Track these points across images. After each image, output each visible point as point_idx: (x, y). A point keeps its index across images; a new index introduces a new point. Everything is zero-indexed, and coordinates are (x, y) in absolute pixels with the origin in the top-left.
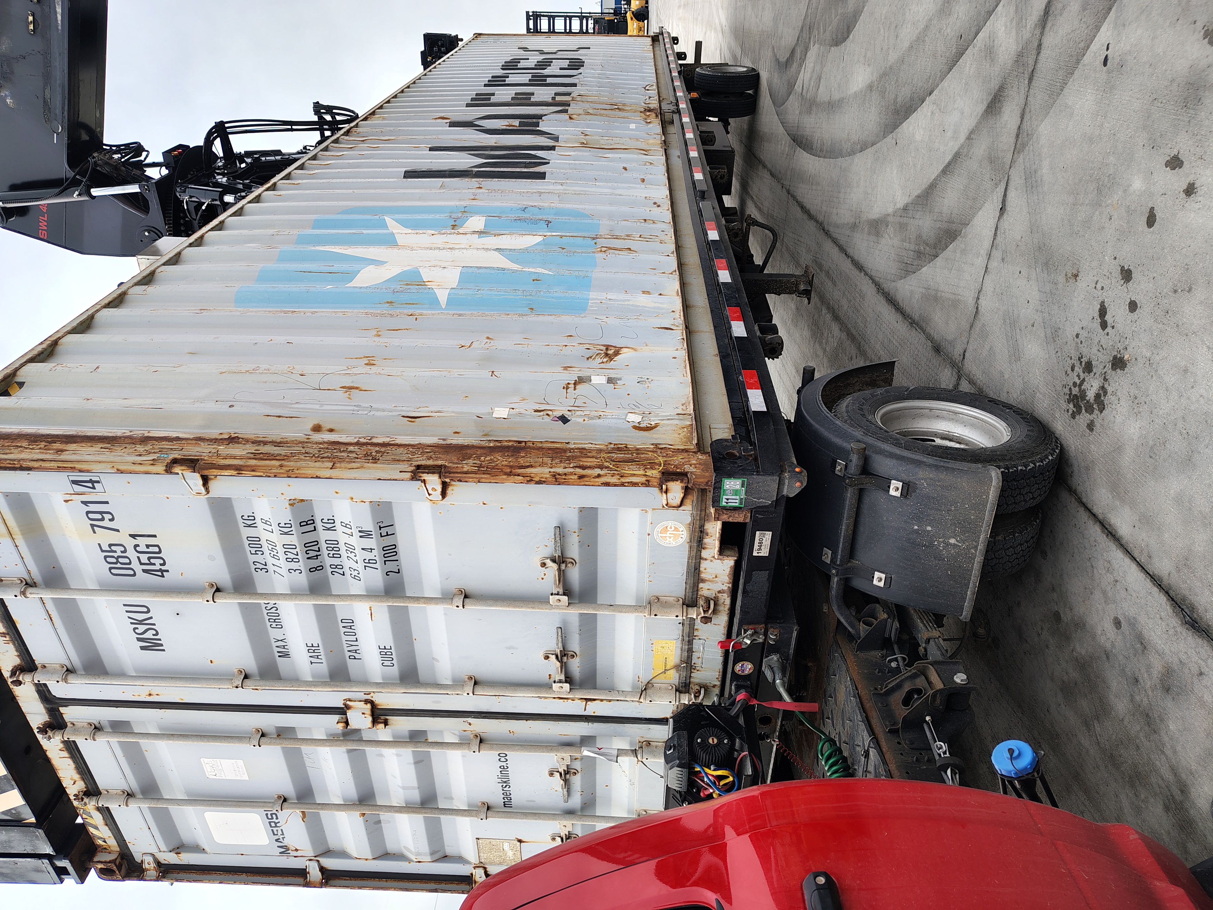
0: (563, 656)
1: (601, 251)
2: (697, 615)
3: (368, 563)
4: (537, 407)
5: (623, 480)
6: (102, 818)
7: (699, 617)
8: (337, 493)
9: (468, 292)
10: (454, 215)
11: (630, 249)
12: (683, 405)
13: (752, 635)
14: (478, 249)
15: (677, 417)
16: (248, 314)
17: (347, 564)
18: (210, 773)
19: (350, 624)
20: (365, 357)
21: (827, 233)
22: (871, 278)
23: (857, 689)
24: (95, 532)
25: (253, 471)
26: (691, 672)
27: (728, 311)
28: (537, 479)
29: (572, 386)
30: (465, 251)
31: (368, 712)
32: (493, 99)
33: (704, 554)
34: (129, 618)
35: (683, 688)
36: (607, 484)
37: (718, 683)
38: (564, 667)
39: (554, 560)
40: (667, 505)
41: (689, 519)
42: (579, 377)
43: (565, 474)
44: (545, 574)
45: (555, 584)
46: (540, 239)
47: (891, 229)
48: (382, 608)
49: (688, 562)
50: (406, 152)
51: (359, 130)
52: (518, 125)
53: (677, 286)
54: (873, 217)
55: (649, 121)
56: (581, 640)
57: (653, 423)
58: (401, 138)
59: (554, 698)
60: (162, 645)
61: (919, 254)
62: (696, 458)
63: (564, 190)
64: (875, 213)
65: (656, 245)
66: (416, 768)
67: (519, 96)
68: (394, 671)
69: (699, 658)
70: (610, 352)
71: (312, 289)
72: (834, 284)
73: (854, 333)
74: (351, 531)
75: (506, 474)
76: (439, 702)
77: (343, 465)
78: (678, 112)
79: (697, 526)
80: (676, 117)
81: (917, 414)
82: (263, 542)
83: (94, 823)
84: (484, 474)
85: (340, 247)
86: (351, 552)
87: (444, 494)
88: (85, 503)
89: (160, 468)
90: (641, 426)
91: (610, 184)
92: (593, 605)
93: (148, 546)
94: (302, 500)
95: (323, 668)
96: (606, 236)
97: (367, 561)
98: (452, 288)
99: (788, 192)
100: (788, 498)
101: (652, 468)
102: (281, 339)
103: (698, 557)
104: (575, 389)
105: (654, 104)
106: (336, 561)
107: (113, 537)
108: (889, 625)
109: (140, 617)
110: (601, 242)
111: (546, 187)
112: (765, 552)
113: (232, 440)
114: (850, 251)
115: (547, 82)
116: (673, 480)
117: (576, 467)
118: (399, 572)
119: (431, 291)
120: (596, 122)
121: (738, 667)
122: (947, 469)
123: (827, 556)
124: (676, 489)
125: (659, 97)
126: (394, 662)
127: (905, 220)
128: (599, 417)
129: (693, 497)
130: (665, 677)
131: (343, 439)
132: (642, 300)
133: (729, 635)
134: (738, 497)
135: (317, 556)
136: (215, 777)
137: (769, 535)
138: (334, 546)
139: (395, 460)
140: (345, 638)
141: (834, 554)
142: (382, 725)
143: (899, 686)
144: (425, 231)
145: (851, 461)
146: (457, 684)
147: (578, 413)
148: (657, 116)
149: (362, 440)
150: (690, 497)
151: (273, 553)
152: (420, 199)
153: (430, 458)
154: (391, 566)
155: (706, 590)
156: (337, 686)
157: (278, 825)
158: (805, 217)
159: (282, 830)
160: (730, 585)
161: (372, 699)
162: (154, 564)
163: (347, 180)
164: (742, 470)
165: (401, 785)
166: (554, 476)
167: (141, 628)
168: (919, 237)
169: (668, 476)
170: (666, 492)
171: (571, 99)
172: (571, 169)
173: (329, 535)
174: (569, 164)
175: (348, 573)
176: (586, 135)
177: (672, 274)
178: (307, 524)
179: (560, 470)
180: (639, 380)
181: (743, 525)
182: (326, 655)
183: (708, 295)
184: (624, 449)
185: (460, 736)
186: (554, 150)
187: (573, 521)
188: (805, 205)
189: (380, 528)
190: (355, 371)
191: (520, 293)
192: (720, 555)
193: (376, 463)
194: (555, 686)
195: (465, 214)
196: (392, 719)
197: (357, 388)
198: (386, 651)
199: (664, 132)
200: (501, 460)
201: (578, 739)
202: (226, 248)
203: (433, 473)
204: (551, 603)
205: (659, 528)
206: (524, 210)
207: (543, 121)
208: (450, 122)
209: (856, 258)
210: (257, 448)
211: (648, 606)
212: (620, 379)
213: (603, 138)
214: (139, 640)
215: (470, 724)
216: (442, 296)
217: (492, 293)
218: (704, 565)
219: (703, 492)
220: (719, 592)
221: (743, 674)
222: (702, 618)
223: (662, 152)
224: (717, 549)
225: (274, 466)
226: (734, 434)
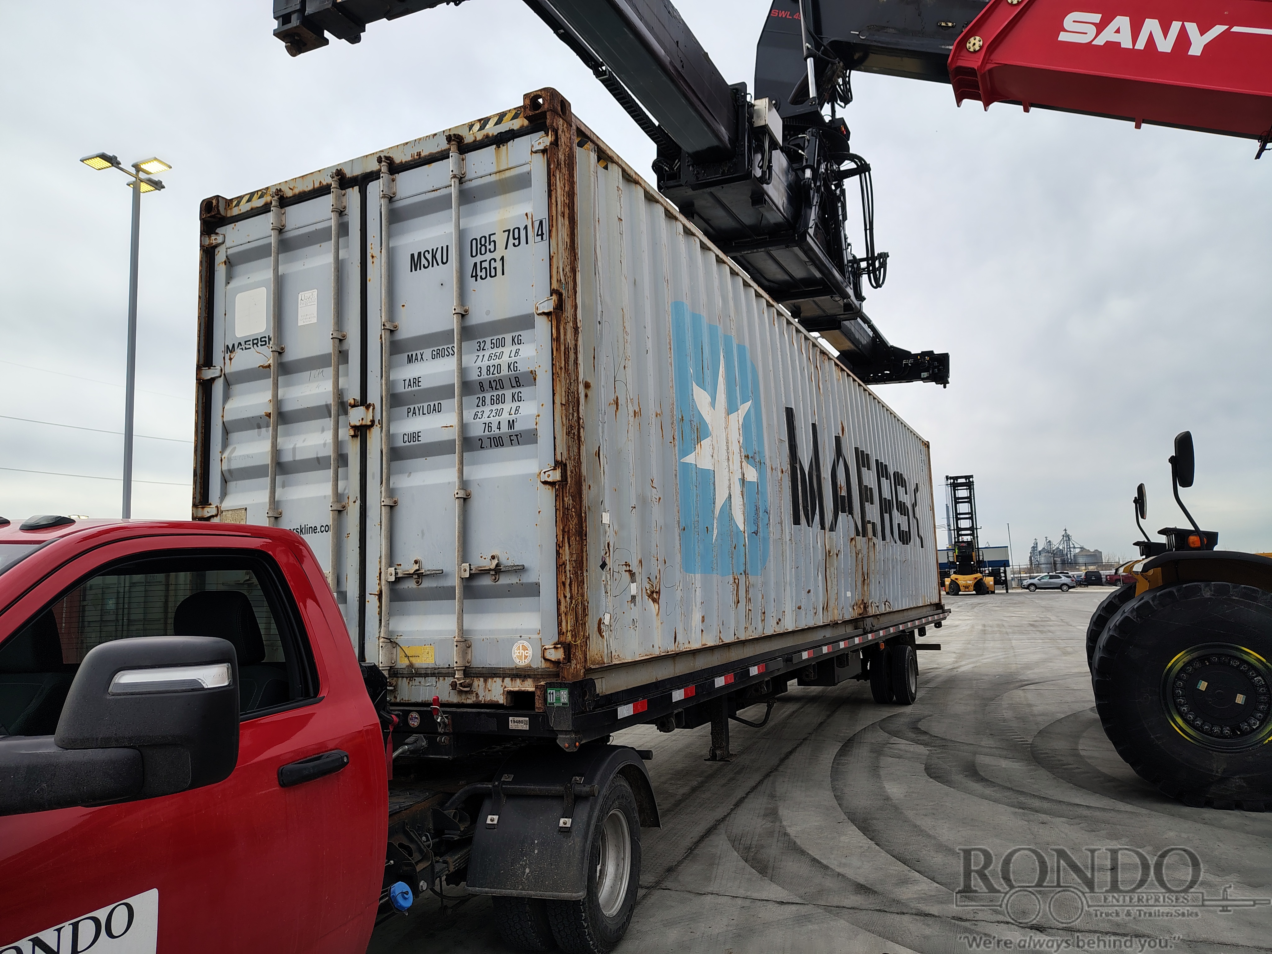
0: (419, 575)
1: (735, 579)
2: (457, 678)
3: (488, 426)
4: (611, 545)
5: (563, 615)
6: (259, 206)
7: (456, 680)
8: (542, 405)
9: (694, 479)
10: (757, 456)
11: (738, 602)
12: (618, 655)
13: (444, 722)
14: (730, 480)
15: (609, 651)
16: (667, 315)
17: (487, 409)
18: (303, 296)
19: (437, 409)
20: (640, 409)
21: (768, 775)
22: (729, 814)
23: (405, 809)
24: (504, 231)
25: (557, 350)
26: (407, 678)
27: (692, 686)
28: (561, 551)
29: (628, 569)
30: (727, 470)
31: (364, 423)
32: (864, 470)
33: (507, 680)
34: (437, 249)
35: (394, 672)
36: (559, 603)
37: (398, 700)
38: (410, 576)
39: (497, 565)
40: (545, 649)
41: (534, 666)
42: (635, 573)
43: (565, 572)
44: (485, 559)
45: (479, 567)
46: (742, 528)
47: (769, 825)
48: (453, 434)
49: (501, 668)
50: (809, 405)
51: (826, 362)
52: (842, 495)
53: (710, 643)
54: (779, 811)
55: (855, 608)
56: (431, 588)
57: (604, 634)
58: (822, 398)
59: (380, 569)
60: (416, 270)
61: (748, 848)
62: (581, 668)
63: (786, 542)
64: (783, 812)
65: (743, 625)
66: (314, 458)
67: (869, 492)
68: (400, 443)
69: (420, 682)
70: (655, 595)
71: (689, 358)
72: (724, 785)
73: (681, 805)
74: (513, 413)
75: (564, 528)
76: (373, 478)
77: (564, 411)
78: (865, 633)
79: (529, 673)
80: (860, 631)
81: (619, 849)
82: (501, 349)
83: (253, 199)
84: (563, 513)
85: (724, 371)
86: (496, 413)
87: (545, 483)
88: (526, 227)
89: (555, 286)
90: (602, 625)
91: (794, 580)
92: (462, 597)
93: (495, 268)
94: (535, 379)
95: (401, 389)
96: (747, 582)
97: (490, 425)
98: (696, 465)
99: (805, 739)
100: (556, 739)
101: (572, 635)
102: (650, 344)
103: (505, 675)
104: (626, 571)
105: (872, 611)
106: (488, 401)
107: (501, 244)
108: (455, 832)
109: (438, 256)
110: (742, 579)
111: (787, 527)
112: (512, 726)
113: (576, 329)
114: (752, 795)
115: (885, 515)
116: (565, 652)
117: (571, 579)
118: (481, 448)
119: (693, 449)
120: (850, 562)
121: (415, 715)
122: (583, 858)
123: (507, 778)
124: (557, 655)
125: (880, 615)
126: (407, 443)
127: (776, 835)
128: (606, 592)
129: (552, 669)
130: (402, 657)
131: (581, 408)
132: (697, 617)
133: (443, 705)
134: (554, 701)
135: (492, 388)
136: (300, 299)
137: (526, 727)
138: (500, 400)
139: (569, 447)
140: (425, 405)
141: (508, 783)
142: (352, 433)
143: (412, 840)
144: (741, 435)
145: (584, 786)
146: (391, 492)
147: (608, 576)
148: (860, 614)
149: (581, 421)
150: (552, 665)
151: (493, 356)
152: (769, 425)
153: (572, 472)
154: (486, 442)
155: (478, 684)
156: (386, 400)
157: (255, 346)
158: (782, 756)
159: (250, 348)
160: (483, 702)
161: (375, 426)
162: (481, 271)
163: (780, 363)
164: (575, 702)
165: (297, 446)
166: (564, 564)
167: (429, 257)
168: (762, 847)
169: (568, 648)
170: (555, 648)
171: (870, 537)
172: (805, 545)
173: (509, 396)
174: (809, 544)
175: (480, 409)
176: (837, 555)
177: (720, 638)
178: (516, 382)
179: (568, 568)
180: (635, 620)
181: (533, 707)
182: (412, 391)
183: (704, 670)
184: (585, 615)
185: (343, 494)
186: (821, 529)
187: (529, 578)
188: (793, 754)
189: (517, 435)
190: (630, 405)
191: (696, 519)
192: (507, 692)
193: (567, 434)
194: (392, 570)
195: (758, 464)
196: (358, 441)
197: (617, 409)
198: (417, 437)
199: (845, 623)
200: (573, 524)
201: (343, 589)
202: (716, 283)
203: (562, 477)
204: (463, 564)
205: (526, 643)
206: (766, 512)
207: (847, 516)
208: (839, 437)
209: (746, 800)
210: (572, 348)
211: (463, 640)
212: (635, 605)
213: (836, 570)
214: (420, 253)
215: (354, 502)
216: (690, 459)
217: (695, 497)
218: (499, 680)
219: (557, 675)
220: (477, 694)
221: (409, 719)
222: (456, 682)
223: (827, 622)
224: (512, 689)
225: (561, 363)
226: (600, 695)
